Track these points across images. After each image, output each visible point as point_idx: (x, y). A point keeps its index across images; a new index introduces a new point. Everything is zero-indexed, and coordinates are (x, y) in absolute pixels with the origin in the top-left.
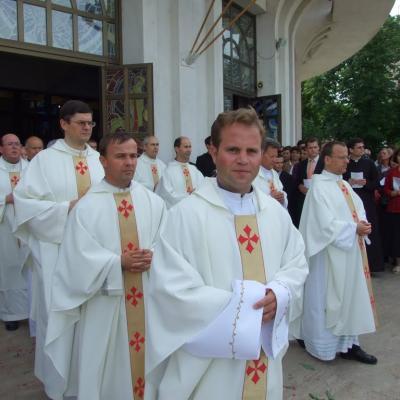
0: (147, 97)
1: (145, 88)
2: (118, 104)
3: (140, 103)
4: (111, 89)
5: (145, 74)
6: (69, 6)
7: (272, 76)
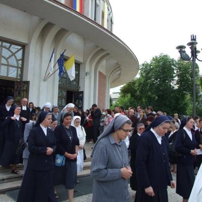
0: (27, 91)
1: (27, 88)
2: (19, 92)
3: (25, 92)
4: (17, 87)
5: (27, 84)
6: (7, 64)
7: (84, 84)
